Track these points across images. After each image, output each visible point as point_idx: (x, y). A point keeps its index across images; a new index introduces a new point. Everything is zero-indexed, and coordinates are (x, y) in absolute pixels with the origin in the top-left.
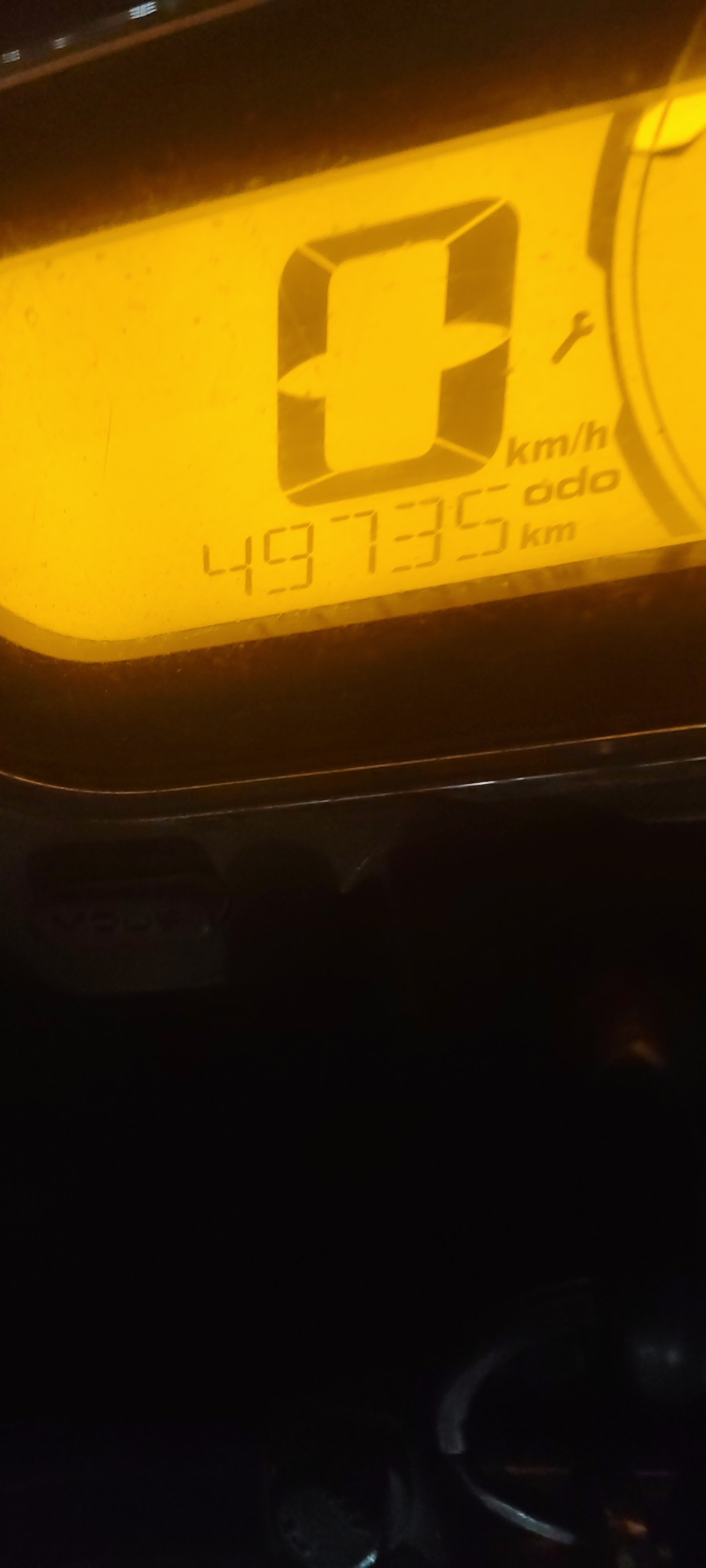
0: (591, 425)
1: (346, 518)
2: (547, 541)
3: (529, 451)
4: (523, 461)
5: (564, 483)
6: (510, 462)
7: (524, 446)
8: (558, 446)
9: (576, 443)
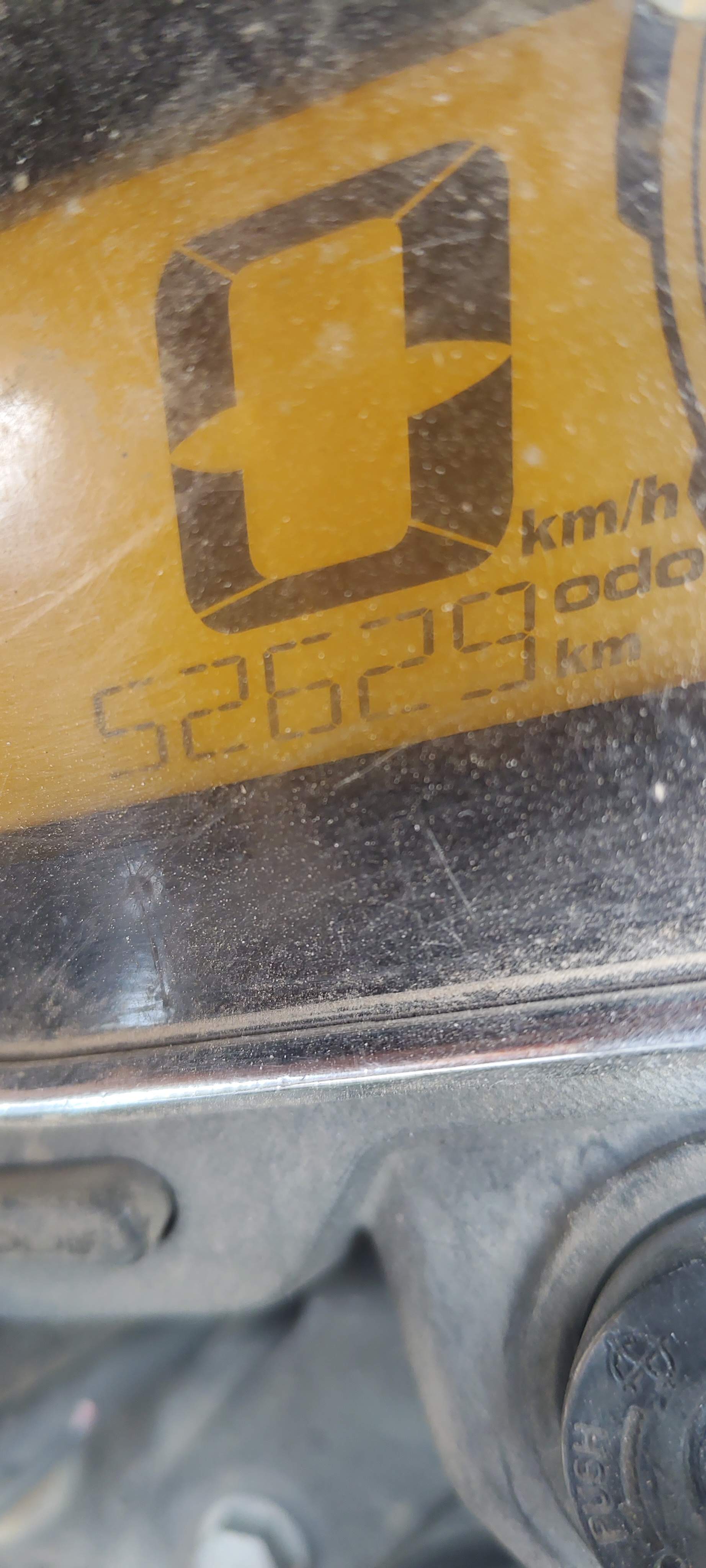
0: (650, 481)
1: (292, 645)
2: (597, 662)
3: (555, 531)
4: (549, 545)
5: (615, 573)
6: (528, 547)
7: (547, 523)
8: (600, 521)
9: (628, 512)
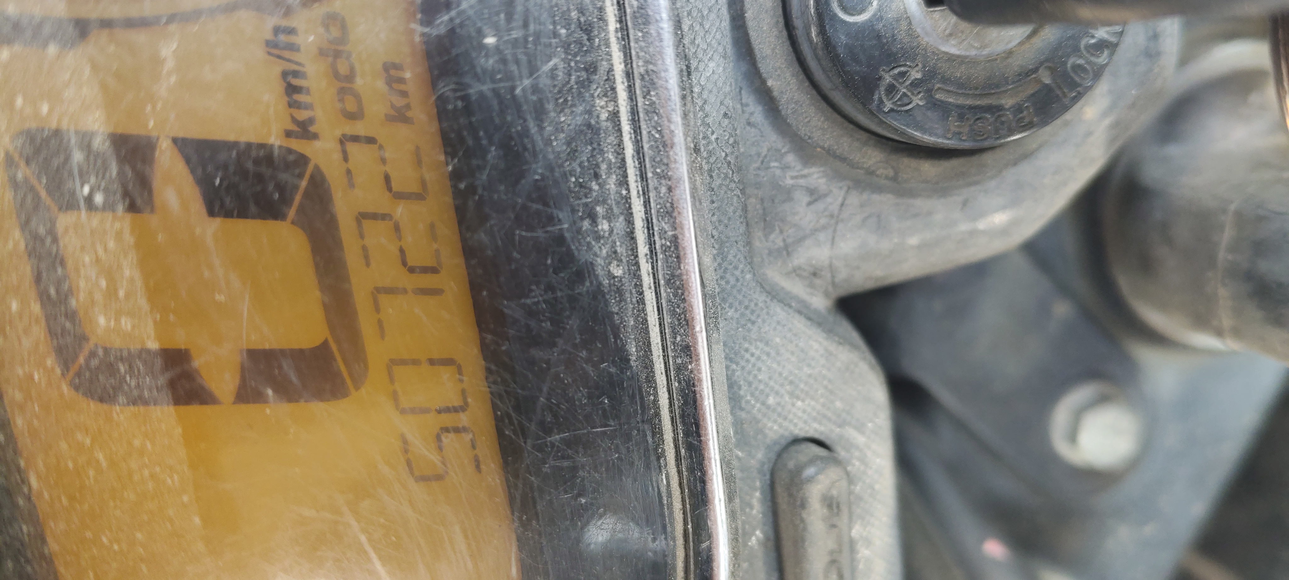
0: (268, 43)
1: (380, 322)
2: (404, 94)
3: (302, 115)
4: (311, 121)
5: (336, 75)
6: (315, 136)
7: (294, 120)
8: (295, 82)
9: (289, 60)
